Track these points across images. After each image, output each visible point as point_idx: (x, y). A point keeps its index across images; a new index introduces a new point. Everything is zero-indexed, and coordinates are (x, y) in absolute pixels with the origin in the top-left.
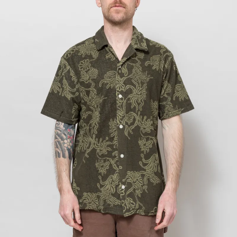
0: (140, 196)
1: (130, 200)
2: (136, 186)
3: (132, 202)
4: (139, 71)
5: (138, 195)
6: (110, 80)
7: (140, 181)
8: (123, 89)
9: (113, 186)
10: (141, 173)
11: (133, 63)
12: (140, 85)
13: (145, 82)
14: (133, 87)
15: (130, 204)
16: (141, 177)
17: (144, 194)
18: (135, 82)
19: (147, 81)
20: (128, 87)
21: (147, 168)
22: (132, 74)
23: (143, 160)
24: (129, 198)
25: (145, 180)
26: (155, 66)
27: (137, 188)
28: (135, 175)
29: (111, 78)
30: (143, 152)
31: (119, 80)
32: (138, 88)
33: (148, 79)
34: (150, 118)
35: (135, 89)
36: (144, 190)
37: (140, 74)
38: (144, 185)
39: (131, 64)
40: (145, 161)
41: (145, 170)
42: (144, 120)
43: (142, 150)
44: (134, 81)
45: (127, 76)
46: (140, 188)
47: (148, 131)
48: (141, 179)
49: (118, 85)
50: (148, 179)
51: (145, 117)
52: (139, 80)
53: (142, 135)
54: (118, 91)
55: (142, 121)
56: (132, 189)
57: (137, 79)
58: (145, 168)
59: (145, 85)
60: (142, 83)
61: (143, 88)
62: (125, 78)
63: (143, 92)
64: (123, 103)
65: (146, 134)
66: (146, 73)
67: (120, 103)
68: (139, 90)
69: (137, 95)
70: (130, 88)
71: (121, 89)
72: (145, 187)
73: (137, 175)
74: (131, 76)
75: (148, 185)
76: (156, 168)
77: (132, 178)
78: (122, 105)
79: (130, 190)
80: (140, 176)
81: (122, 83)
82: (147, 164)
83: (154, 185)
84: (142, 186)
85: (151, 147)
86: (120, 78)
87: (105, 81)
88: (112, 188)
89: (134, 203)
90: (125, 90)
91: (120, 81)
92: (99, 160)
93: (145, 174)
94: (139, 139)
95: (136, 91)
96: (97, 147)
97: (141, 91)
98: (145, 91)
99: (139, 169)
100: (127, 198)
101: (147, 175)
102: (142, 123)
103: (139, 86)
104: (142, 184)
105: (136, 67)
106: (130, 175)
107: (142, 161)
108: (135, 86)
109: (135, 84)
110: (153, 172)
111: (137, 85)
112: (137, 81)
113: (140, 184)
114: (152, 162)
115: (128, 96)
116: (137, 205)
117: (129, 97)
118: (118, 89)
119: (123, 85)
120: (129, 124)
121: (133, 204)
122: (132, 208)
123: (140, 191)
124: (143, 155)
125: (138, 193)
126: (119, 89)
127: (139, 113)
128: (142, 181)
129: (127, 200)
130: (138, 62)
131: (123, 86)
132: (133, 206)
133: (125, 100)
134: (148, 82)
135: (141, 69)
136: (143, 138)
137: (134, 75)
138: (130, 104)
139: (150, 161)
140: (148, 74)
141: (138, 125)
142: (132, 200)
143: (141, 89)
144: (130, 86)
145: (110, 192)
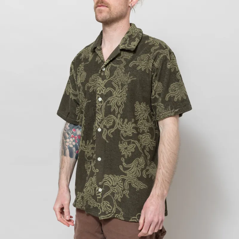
0: (120, 200)
1: (107, 204)
2: (116, 190)
3: (108, 205)
4: (121, 73)
5: (117, 199)
6: (93, 83)
7: (120, 185)
8: (103, 92)
9: (92, 188)
10: (122, 178)
11: (118, 64)
12: (120, 87)
13: (126, 84)
14: (113, 90)
15: (107, 207)
16: (122, 181)
17: (124, 198)
18: (115, 85)
19: (128, 83)
20: (108, 89)
21: (128, 173)
22: (113, 76)
23: (124, 164)
24: (106, 201)
25: (127, 185)
26: (140, 66)
27: (117, 191)
28: (115, 179)
29: (94, 81)
30: (124, 156)
31: (100, 83)
32: (118, 90)
33: (130, 80)
34: (131, 121)
35: (115, 91)
36: (124, 195)
37: (121, 76)
38: (124, 190)
39: (115, 66)
40: (126, 165)
41: (126, 175)
42: (124, 123)
43: (123, 154)
44: (114, 83)
45: (108, 79)
46: (121, 193)
47: (130, 135)
48: (122, 184)
49: (99, 88)
50: (130, 184)
51: (126, 120)
52: (119, 83)
53: (122, 138)
54: (98, 94)
55: (123, 124)
56: (110, 193)
57: (117, 81)
58: (125, 173)
59: (126, 87)
60: (123, 85)
61: (123, 90)
62: (106, 81)
63: (123, 95)
64: (102, 106)
65: (127, 137)
66: (128, 74)
67: (99, 106)
68: (119, 92)
69: (116, 98)
70: (110, 91)
71: (101, 92)
72: (127, 192)
73: (118, 178)
74: (112, 79)
75: (129, 190)
76: (139, 172)
77: (109, 182)
78: (101, 108)
79: (107, 194)
80: (120, 180)
81: (103, 86)
82: (129, 168)
83: (137, 190)
84: (123, 191)
85: (133, 151)
86: (102, 81)
87: (89, 85)
88: (91, 190)
89: (111, 207)
90: (105, 93)
91: (102, 84)
92: (87, 162)
93: (126, 178)
94: (120, 143)
95: (115, 94)
96: (85, 149)
97: (121, 94)
98: (124, 94)
99: (119, 173)
100: (104, 202)
101: (128, 180)
102: (122, 126)
103: (119, 89)
104: (122, 189)
105: (119, 68)
106: (108, 178)
107: (122, 165)
108: (115, 89)
109: (115, 86)
110: (135, 177)
111: (117, 88)
112: (117, 83)
113: (120, 188)
114: (134, 167)
115: (107, 99)
116: (114, 209)
117: (109, 100)
118: (98, 92)
119: (104, 87)
120: (108, 127)
121: (109, 207)
122: (108, 211)
123: (120, 195)
124: (124, 159)
125: (118, 197)
126: (100, 92)
127: (119, 116)
128: (122, 185)
129: (104, 203)
130: (122, 62)
131: (104, 89)
132: (110, 209)
133: (104, 103)
134: (130, 83)
135: (123, 70)
136: (124, 142)
137: (115, 77)
138: (110, 107)
139: (133, 165)
140: (130, 76)
141: (118, 128)
142: (109, 203)
143: (121, 91)
144: (110, 88)
145: (90, 193)
